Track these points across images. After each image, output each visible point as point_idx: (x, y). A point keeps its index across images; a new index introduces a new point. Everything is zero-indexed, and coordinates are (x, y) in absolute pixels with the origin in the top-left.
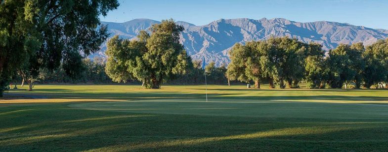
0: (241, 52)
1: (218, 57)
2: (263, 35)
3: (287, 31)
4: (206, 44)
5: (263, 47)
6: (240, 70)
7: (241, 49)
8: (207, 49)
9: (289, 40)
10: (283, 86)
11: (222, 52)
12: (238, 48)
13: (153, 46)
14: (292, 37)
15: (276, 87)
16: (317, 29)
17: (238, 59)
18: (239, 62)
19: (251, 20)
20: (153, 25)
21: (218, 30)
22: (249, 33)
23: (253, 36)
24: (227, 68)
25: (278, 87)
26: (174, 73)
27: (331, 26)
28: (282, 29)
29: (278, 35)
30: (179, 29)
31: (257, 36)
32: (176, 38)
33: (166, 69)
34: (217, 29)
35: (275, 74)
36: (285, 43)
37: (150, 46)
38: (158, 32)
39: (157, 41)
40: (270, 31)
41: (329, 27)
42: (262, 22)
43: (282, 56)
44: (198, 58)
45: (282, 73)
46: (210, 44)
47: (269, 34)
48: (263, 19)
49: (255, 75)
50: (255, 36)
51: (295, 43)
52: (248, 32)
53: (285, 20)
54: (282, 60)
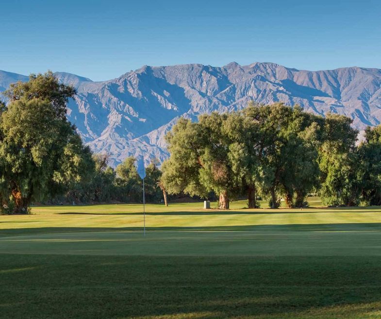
0: (190, 137)
1: (140, 145)
2: (231, 97)
3: (281, 88)
4: (114, 118)
5: (233, 125)
6: (189, 173)
7: (190, 131)
8: (118, 129)
9: (286, 110)
10: (274, 204)
11: (148, 135)
12: (185, 128)
13: (15, 128)
14: (293, 103)
15: (262, 205)
16: (342, 84)
17: (183, 151)
18: (186, 157)
19: (206, 68)
20: (13, 86)
21: (139, 89)
22: (203, 95)
23: (210, 101)
24: (160, 168)
25: (265, 205)
26: (58, 181)
27: (370, 78)
28: (271, 86)
29: (263, 97)
30: (65, 92)
31: (221, 100)
32: (61, 111)
33: (41, 174)
34: (136, 87)
35: (260, 179)
36: (278, 116)
37: (8, 128)
38: (23, 99)
39: (23, 117)
40: (247, 89)
41: (366, 79)
42: (229, 71)
43: (271, 142)
44: (98, 148)
45: (274, 176)
46: (123, 119)
47: (243, 95)
48: (231, 64)
49: (220, 183)
50: (215, 100)
51: (297, 117)
52: (201, 93)
53: (276, 66)
54: (272, 152)
